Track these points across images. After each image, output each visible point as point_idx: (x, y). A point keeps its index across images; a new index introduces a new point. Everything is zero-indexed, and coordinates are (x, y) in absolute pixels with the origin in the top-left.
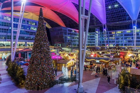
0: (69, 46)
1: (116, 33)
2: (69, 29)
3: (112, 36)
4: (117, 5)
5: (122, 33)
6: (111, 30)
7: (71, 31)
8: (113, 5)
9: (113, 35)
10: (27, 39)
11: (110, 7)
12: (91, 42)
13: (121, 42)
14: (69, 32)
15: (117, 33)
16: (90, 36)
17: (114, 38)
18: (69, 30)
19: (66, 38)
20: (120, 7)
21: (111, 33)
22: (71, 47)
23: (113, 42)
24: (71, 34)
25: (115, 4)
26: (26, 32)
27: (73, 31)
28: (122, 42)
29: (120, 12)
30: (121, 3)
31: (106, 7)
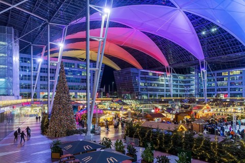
0: (137, 97)
1: (229, 73)
2: (142, 72)
3: (223, 80)
4: (215, 29)
5: (241, 73)
6: (220, 69)
7: (147, 73)
8: (208, 29)
9: (223, 78)
10: (77, 89)
11: (204, 33)
12: (184, 91)
13: (239, 90)
14: (143, 76)
15: (231, 74)
16: (184, 80)
17: (225, 83)
18: (144, 72)
19: (137, 84)
20: (221, 30)
21: (221, 75)
22: (139, 98)
23: (225, 90)
24: (145, 78)
25: (211, 28)
26: (76, 79)
27: (151, 74)
28: (241, 90)
29: (223, 38)
30: (221, 26)
31: (197, 33)
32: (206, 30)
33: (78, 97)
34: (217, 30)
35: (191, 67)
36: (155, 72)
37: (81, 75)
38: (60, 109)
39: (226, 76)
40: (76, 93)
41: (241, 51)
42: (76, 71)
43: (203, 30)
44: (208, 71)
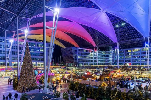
0: (76, 65)
1: (132, 51)
2: (79, 49)
3: (129, 55)
4: (124, 24)
5: (139, 51)
6: (127, 48)
7: (82, 50)
8: (120, 23)
9: (129, 54)
10: (37, 60)
11: (117, 26)
12: (105, 61)
13: (138, 61)
14: (80, 52)
15: (133, 51)
16: (105, 55)
17: (130, 56)
18: (80, 49)
19: (76, 57)
20: (127, 25)
21: (127, 52)
22: (78, 66)
23: (129, 61)
24: (81, 53)
25: (122, 23)
26: (37, 53)
27: (85, 51)
28: (139, 61)
29: (129, 30)
30: (127, 22)
31: (113, 26)
32: (119, 24)
33: (38, 65)
34: (125, 24)
35: (109, 47)
36: (87, 49)
37: (40, 51)
38: (26, 73)
39: (130, 52)
40: (36, 63)
41: (139, 38)
42: (36, 48)
43: (116, 24)
44: (120, 49)
